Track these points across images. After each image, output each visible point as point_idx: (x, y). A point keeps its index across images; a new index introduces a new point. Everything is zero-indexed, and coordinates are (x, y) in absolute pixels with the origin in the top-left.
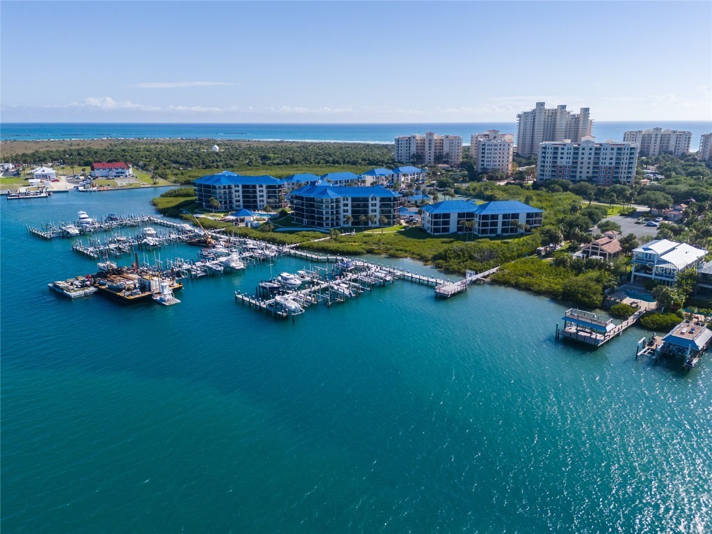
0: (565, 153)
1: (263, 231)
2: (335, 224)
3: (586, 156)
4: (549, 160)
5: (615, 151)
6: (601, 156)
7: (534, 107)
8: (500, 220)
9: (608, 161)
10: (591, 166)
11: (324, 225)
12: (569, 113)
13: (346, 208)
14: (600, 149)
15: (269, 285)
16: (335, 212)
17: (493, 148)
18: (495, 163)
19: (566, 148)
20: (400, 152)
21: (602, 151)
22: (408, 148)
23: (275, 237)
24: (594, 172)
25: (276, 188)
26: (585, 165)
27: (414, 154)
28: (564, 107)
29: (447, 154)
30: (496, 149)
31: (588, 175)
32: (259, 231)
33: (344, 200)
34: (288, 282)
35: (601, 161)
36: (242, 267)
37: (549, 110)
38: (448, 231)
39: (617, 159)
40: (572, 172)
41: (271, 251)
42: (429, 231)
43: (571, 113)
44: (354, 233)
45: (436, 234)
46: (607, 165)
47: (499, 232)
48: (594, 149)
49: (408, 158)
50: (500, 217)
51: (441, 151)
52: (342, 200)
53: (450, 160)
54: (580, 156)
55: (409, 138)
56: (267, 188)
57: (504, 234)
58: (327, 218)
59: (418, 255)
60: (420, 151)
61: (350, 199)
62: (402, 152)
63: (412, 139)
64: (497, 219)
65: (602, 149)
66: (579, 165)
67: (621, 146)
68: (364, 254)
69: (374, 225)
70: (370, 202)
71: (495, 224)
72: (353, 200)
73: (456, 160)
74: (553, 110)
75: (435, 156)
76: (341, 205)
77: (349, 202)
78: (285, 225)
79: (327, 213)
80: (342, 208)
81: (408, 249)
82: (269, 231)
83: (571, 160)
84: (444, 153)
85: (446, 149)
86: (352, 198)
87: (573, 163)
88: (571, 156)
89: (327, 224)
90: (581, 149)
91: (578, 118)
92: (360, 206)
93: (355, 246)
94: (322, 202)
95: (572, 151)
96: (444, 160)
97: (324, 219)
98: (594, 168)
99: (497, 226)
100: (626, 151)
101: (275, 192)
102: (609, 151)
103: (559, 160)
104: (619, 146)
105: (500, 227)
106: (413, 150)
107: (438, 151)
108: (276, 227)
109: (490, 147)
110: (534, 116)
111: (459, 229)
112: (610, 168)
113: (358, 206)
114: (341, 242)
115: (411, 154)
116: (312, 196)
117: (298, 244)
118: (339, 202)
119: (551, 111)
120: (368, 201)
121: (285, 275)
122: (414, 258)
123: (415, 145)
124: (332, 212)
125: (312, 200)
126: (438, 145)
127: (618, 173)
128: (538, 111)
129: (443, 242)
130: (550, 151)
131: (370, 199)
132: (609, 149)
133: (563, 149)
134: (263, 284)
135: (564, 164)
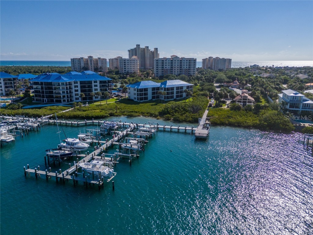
0: (167, 63)
1: (13, 109)
2: (69, 100)
3: (176, 64)
4: (160, 66)
5: (188, 62)
6: (183, 64)
7: (135, 47)
8: (175, 91)
9: (185, 66)
10: (179, 69)
11: (62, 101)
12: (150, 50)
13: (76, 89)
14: (182, 60)
15: (58, 153)
16: (69, 92)
17: (129, 62)
18: (131, 70)
19: (167, 60)
20: (75, 66)
21: (183, 62)
22: (79, 64)
23: (26, 112)
24: (180, 72)
25: (11, 80)
26: (176, 69)
27: (83, 67)
28: (148, 47)
29: (101, 67)
30: (131, 63)
31: (178, 73)
32: (9, 109)
33: (75, 83)
34: (76, 146)
35: (183, 66)
36: (13, 139)
37: (142, 48)
38: (147, 99)
39: (189, 65)
40: (171, 72)
41: (32, 123)
42: (136, 100)
43: (151, 50)
44: (87, 105)
45: (141, 101)
46: (185, 68)
47: (175, 97)
48: (179, 61)
49: (80, 69)
50: (175, 89)
51: (97, 66)
52: (73, 83)
53: (102, 71)
54: (174, 64)
55: (79, 59)
56: (4, 81)
57: (177, 99)
58: (64, 97)
59: (147, 114)
60: (86, 66)
61: (79, 83)
62: (77, 66)
63: (81, 59)
64: (174, 90)
65: (183, 61)
66: (174, 69)
67: (190, 59)
68: (108, 117)
69: (97, 99)
70: (93, 84)
71: (172, 93)
72: (81, 83)
73: (105, 70)
74: (143, 48)
75: (94, 68)
76: (73, 86)
77: (79, 84)
78: (29, 104)
79: (63, 92)
80: (74, 89)
81: (136, 110)
82: (18, 108)
83: (170, 66)
84: (99, 67)
85: (100, 65)
86: (80, 82)
87: (171, 67)
88: (170, 64)
89: (64, 101)
90: (174, 61)
91: (153, 52)
92: (86, 87)
93: (97, 112)
94: (59, 85)
95: (170, 62)
96: (99, 70)
97: (62, 97)
98: (180, 69)
99: (173, 94)
100: (192, 62)
101: (11, 83)
102: (186, 62)
103: (165, 66)
104: (189, 59)
105: (175, 95)
106: (82, 65)
107: (95, 66)
108: (24, 106)
109: (128, 62)
110: (136, 51)
111: (153, 97)
112: (187, 69)
113: (84, 87)
114: (84, 111)
115: (82, 67)
116: (50, 81)
117: (51, 115)
118: (72, 84)
119: (142, 49)
120: (91, 83)
121: (70, 140)
122: (145, 116)
123: (83, 63)
124: (67, 92)
125: (50, 84)
126: (95, 62)
127: (189, 71)
128: (137, 48)
129: (152, 105)
130: (160, 62)
131: (93, 82)
132: (186, 61)
133: (166, 61)
134: (51, 153)
135: (167, 68)
